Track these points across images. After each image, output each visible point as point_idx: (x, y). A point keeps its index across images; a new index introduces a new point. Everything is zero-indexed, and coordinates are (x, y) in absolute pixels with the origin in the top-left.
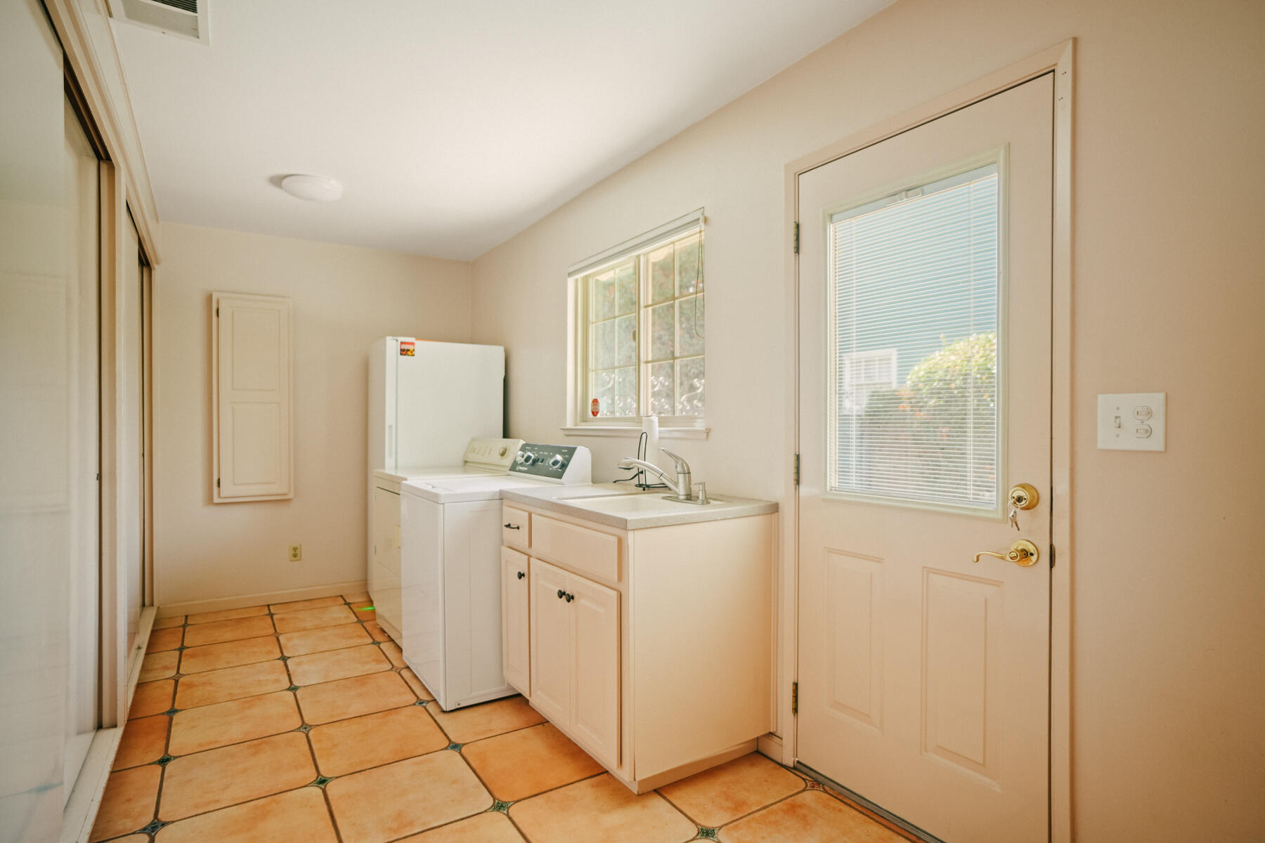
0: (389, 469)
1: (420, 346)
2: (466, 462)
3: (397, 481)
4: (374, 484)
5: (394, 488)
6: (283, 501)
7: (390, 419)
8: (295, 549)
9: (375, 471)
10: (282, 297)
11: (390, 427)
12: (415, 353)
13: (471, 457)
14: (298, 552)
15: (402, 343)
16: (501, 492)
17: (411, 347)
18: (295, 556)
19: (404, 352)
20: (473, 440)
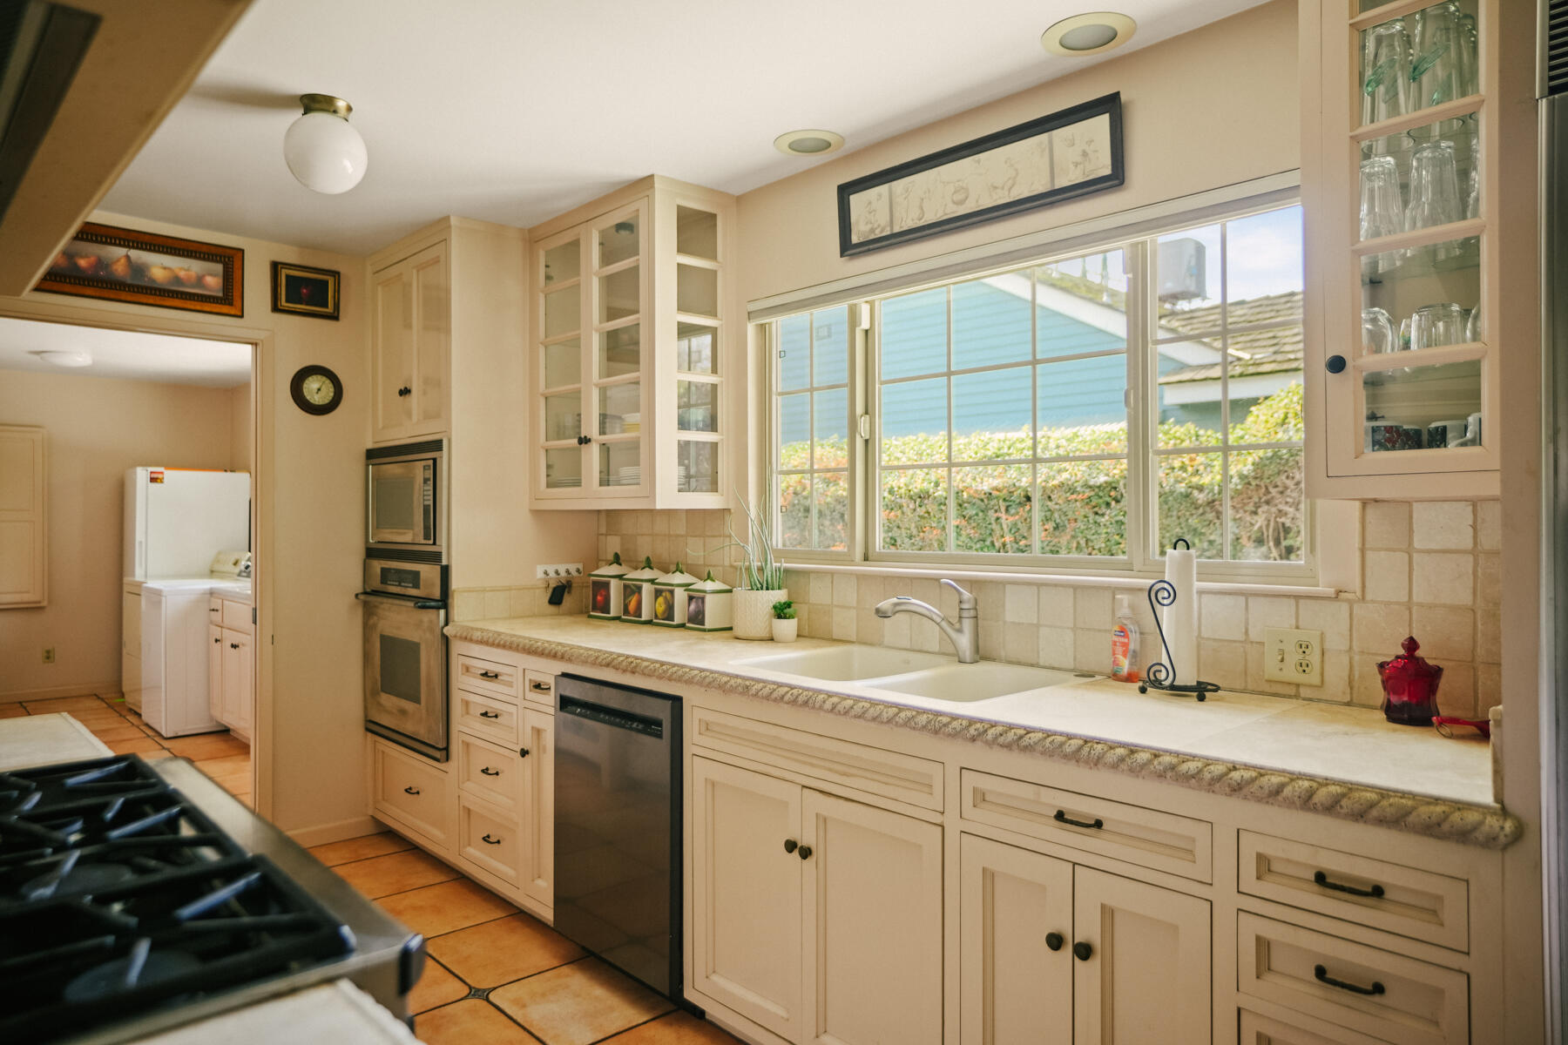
0: (139, 574)
1: (169, 475)
2: (212, 572)
3: (139, 585)
4: (126, 588)
5: (137, 592)
6: (34, 609)
7: (139, 535)
8: (48, 652)
9: (126, 580)
10: (35, 426)
11: (141, 542)
12: (165, 480)
13: (216, 567)
14: (51, 655)
15: (151, 473)
16: (211, 589)
17: (160, 476)
18: (48, 658)
19: (153, 480)
20: (219, 553)
